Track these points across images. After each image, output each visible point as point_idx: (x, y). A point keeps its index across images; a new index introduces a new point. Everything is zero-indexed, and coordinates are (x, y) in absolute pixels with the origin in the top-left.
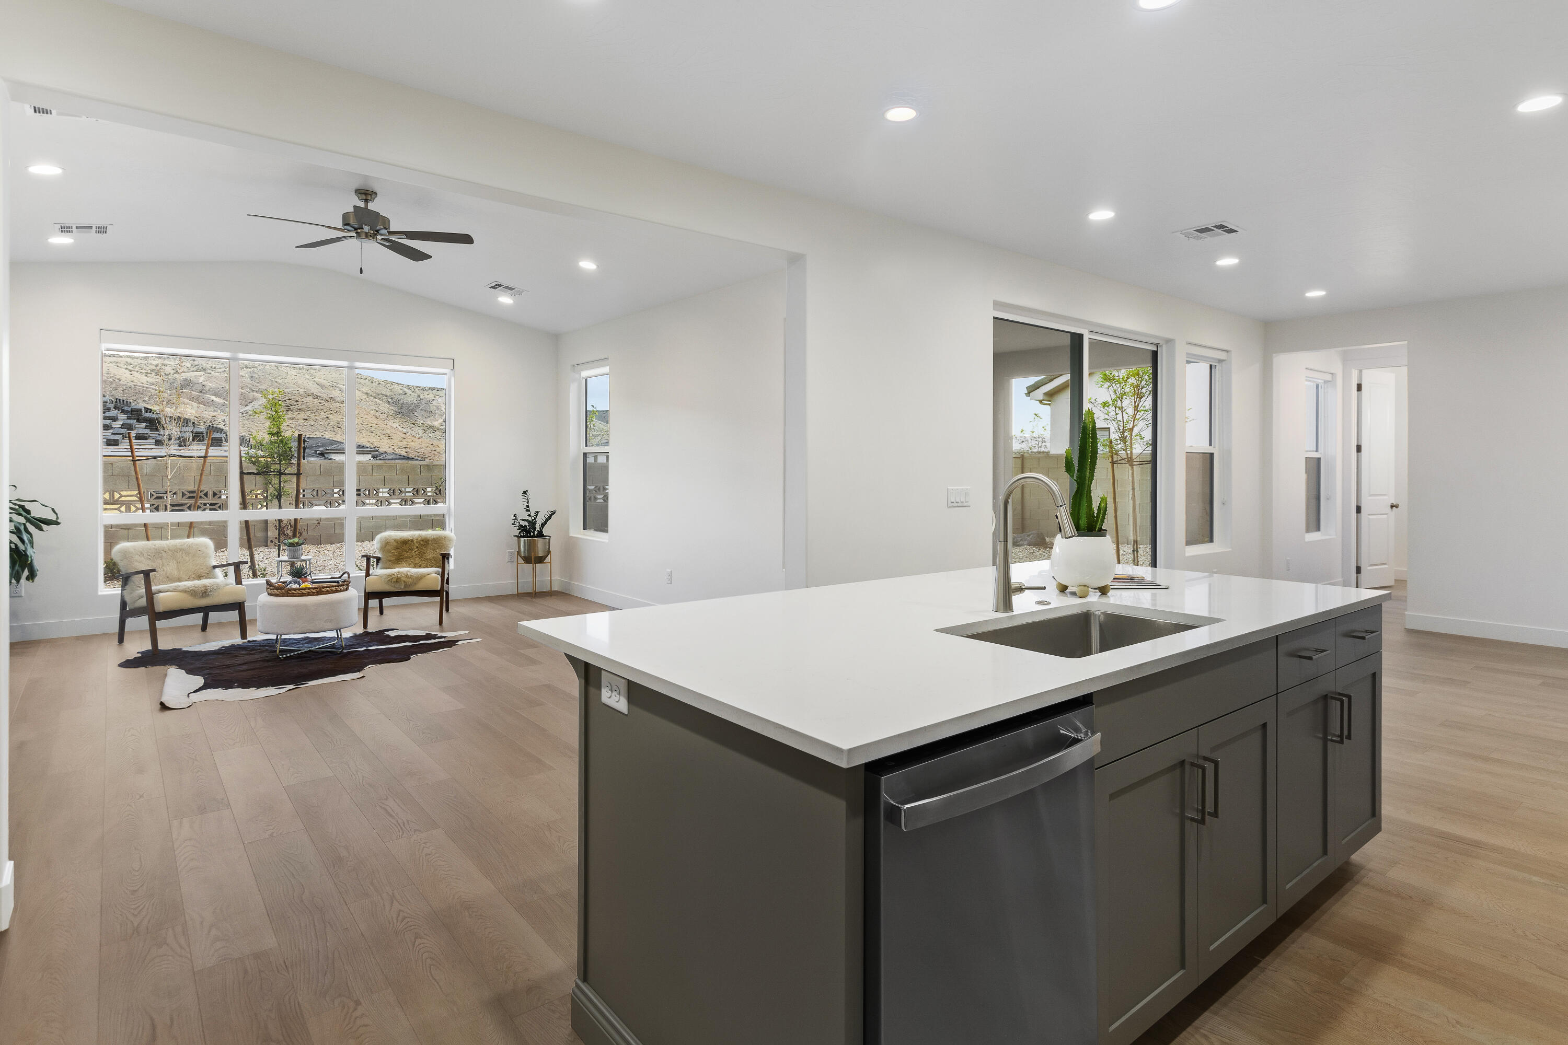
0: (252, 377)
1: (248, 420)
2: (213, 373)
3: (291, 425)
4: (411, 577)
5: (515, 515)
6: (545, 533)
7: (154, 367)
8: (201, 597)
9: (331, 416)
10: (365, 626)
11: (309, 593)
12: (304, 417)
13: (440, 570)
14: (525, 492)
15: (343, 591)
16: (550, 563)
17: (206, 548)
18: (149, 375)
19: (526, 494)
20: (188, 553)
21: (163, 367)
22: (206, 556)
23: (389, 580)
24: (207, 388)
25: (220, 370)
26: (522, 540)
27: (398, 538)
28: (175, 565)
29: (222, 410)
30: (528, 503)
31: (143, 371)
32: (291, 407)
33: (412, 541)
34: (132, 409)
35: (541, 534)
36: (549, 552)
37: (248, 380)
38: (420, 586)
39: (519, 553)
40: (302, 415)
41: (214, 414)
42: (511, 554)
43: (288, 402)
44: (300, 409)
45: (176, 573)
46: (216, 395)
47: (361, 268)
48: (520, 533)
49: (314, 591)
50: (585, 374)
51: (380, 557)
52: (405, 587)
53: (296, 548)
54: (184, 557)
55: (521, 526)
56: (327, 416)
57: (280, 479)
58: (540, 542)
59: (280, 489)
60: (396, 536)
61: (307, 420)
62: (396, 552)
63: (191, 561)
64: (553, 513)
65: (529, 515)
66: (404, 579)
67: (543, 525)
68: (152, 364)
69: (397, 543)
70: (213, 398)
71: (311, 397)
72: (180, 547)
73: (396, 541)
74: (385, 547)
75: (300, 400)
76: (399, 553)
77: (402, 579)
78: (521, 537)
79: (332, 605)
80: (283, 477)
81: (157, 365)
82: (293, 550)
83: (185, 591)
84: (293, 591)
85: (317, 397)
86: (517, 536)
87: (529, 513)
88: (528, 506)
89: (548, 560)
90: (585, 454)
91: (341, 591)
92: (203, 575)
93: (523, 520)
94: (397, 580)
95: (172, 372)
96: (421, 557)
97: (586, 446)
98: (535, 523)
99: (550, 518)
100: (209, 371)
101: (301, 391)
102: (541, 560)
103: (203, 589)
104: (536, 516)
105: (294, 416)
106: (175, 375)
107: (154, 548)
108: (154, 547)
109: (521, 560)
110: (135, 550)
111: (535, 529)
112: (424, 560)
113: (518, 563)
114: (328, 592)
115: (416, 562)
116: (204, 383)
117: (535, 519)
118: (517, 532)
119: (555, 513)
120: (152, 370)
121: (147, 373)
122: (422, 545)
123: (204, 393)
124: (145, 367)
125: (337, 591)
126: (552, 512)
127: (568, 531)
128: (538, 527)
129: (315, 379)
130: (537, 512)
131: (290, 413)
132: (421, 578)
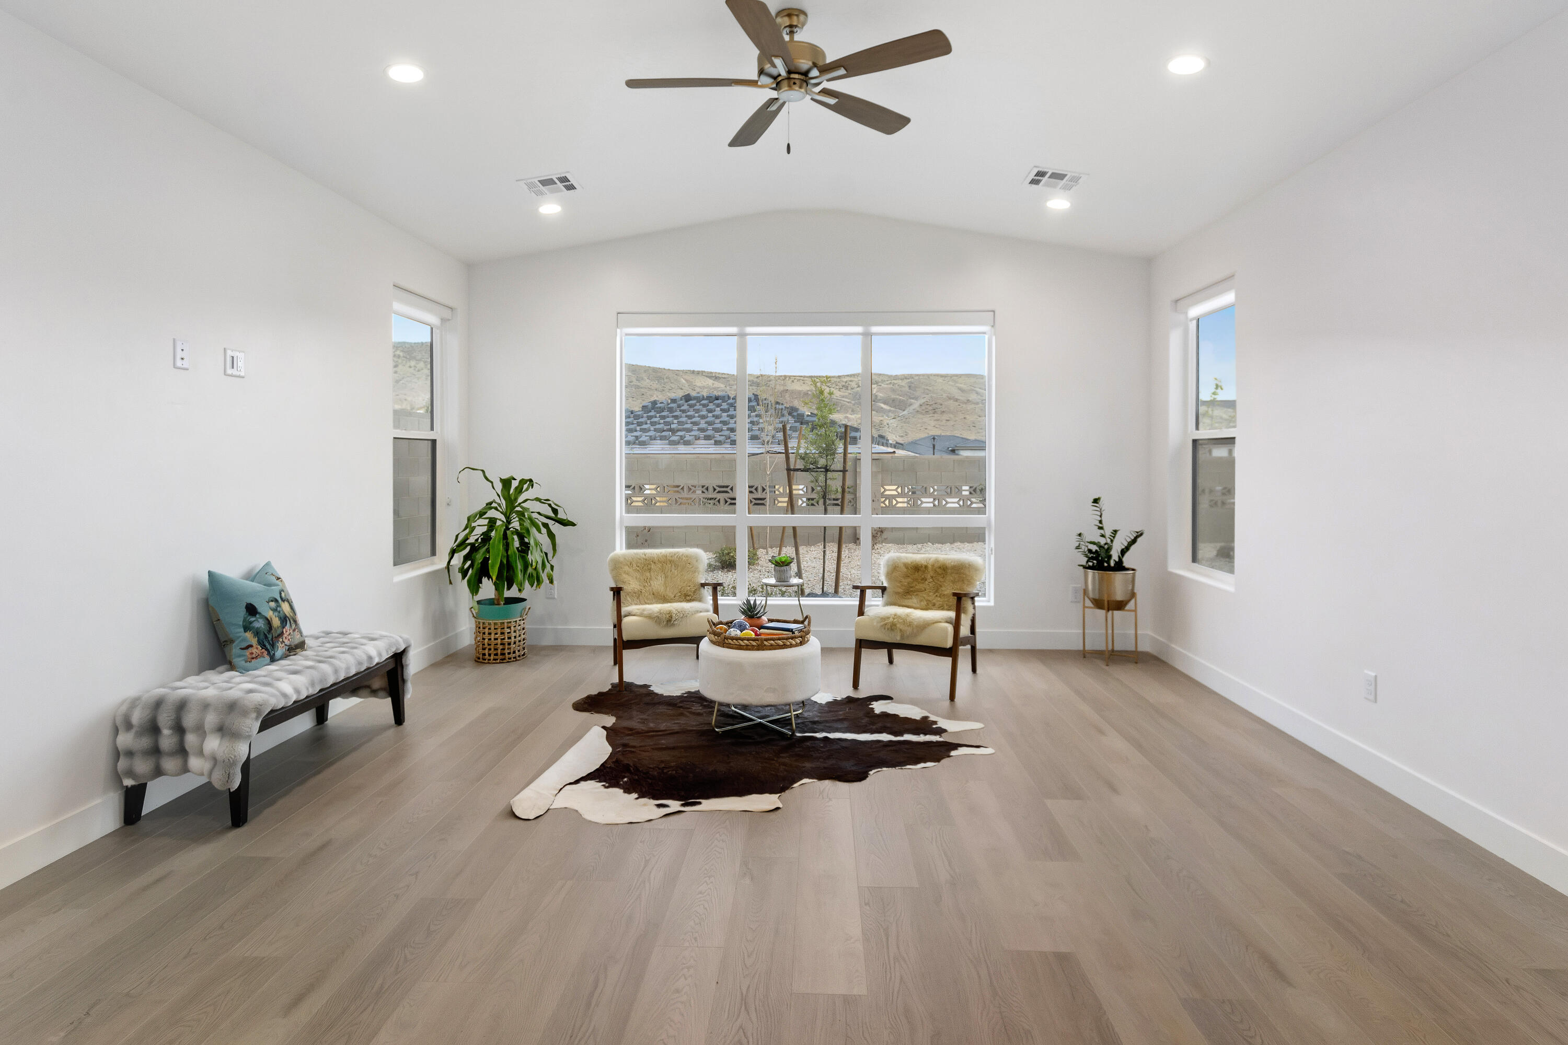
0: (910, 387)
1: (905, 422)
2: (883, 385)
3: (937, 426)
4: (910, 624)
5: (1080, 535)
6: (1126, 563)
7: (844, 384)
8: (665, 626)
9: (968, 417)
10: (856, 685)
11: (747, 645)
12: (947, 419)
13: (952, 614)
14: (1096, 501)
15: (797, 645)
16: (1135, 611)
17: (697, 561)
18: (841, 390)
19: (1097, 503)
20: (677, 566)
21: (850, 383)
22: (695, 571)
23: (882, 626)
24: (879, 398)
25: (887, 382)
26: (1090, 572)
27: (909, 561)
28: (663, 579)
29: (888, 416)
30: (1101, 516)
31: (837, 387)
32: (937, 410)
33: (926, 567)
34: (798, 414)
35: (1119, 567)
36: (1133, 595)
37: (907, 389)
38: (921, 640)
39: (1085, 592)
40: (945, 417)
41: (882, 418)
42: (1076, 591)
43: (935, 406)
44: (943, 412)
45: (662, 589)
46: (885, 403)
47: (789, 145)
48: (1087, 562)
49: (754, 643)
50: (1195, 311)
51: (885, 587)
52: (902, 637)
53: (782, 568)
54: (673, 570)
55: (1090, 551)
56: (965, 417)
57: (826, 476)
58: (1118, 576)
59: (826, 489)
60: (906, 558)
61: (948, 420)
62: (906, 582)
63: (679, 575)
64: (1140, 535)
65: (1103, 536)
66: (902, 627)
67: (1123, 552)
68: (843, 381)
69: (907, 568)
70: (882, 405)
71: (952, 400)
72: (670, 558)
73: (906, 565)
74: (893, 573)
75: (943, 404)
76: (908, 583)
77: (898, 626)
78: (1090, 568)
79: (779, 667)
80: (830, 475)
81: (846, 382)
82: (780, 571)
83: (650, 617)
84: (730, 641)
85: (957, 400)
86: (1085, 567)
87: (1102, 531)
88: (1101, 522)
89: (1131, 605)
90: (1195, 442)
91: (791, 646)
92: (690, 593)
93: (1091, 543)
94: (891, 626)
95: (856, 386)
96: (937, 591)
97: (1197, 428)
98: (1109, 549)
99: (1134, 541)
100: (880, 384)
101: (945, 396)
102: (1120, 606)
103: (668, 616)
104: (1114, 537)
105: (939, 418)
106: (858, 389)
107: (644, 559)
108: (644, 556)
109: (1088, 603)
110: (625, 559)
111: (1110, 557)
112: (940, 597)
113: (1084, 607)
114: (772, 648)
115: (929, 598)
116: (877, 394)
117: (1112, 541)
118: (1084, 561)
119: (1141, 534)
120: (843, 386)
121: (840, 388)
122: (939, 574)
123: (876, 402)
124: (839, 384)
125: (784, 647)
126: (1137, 532)
127: (1164, 563)
128: (1115, 555)
129: (957, 385)
130: (1115, 532)
131: (936, 415)
132: (925, 626)
